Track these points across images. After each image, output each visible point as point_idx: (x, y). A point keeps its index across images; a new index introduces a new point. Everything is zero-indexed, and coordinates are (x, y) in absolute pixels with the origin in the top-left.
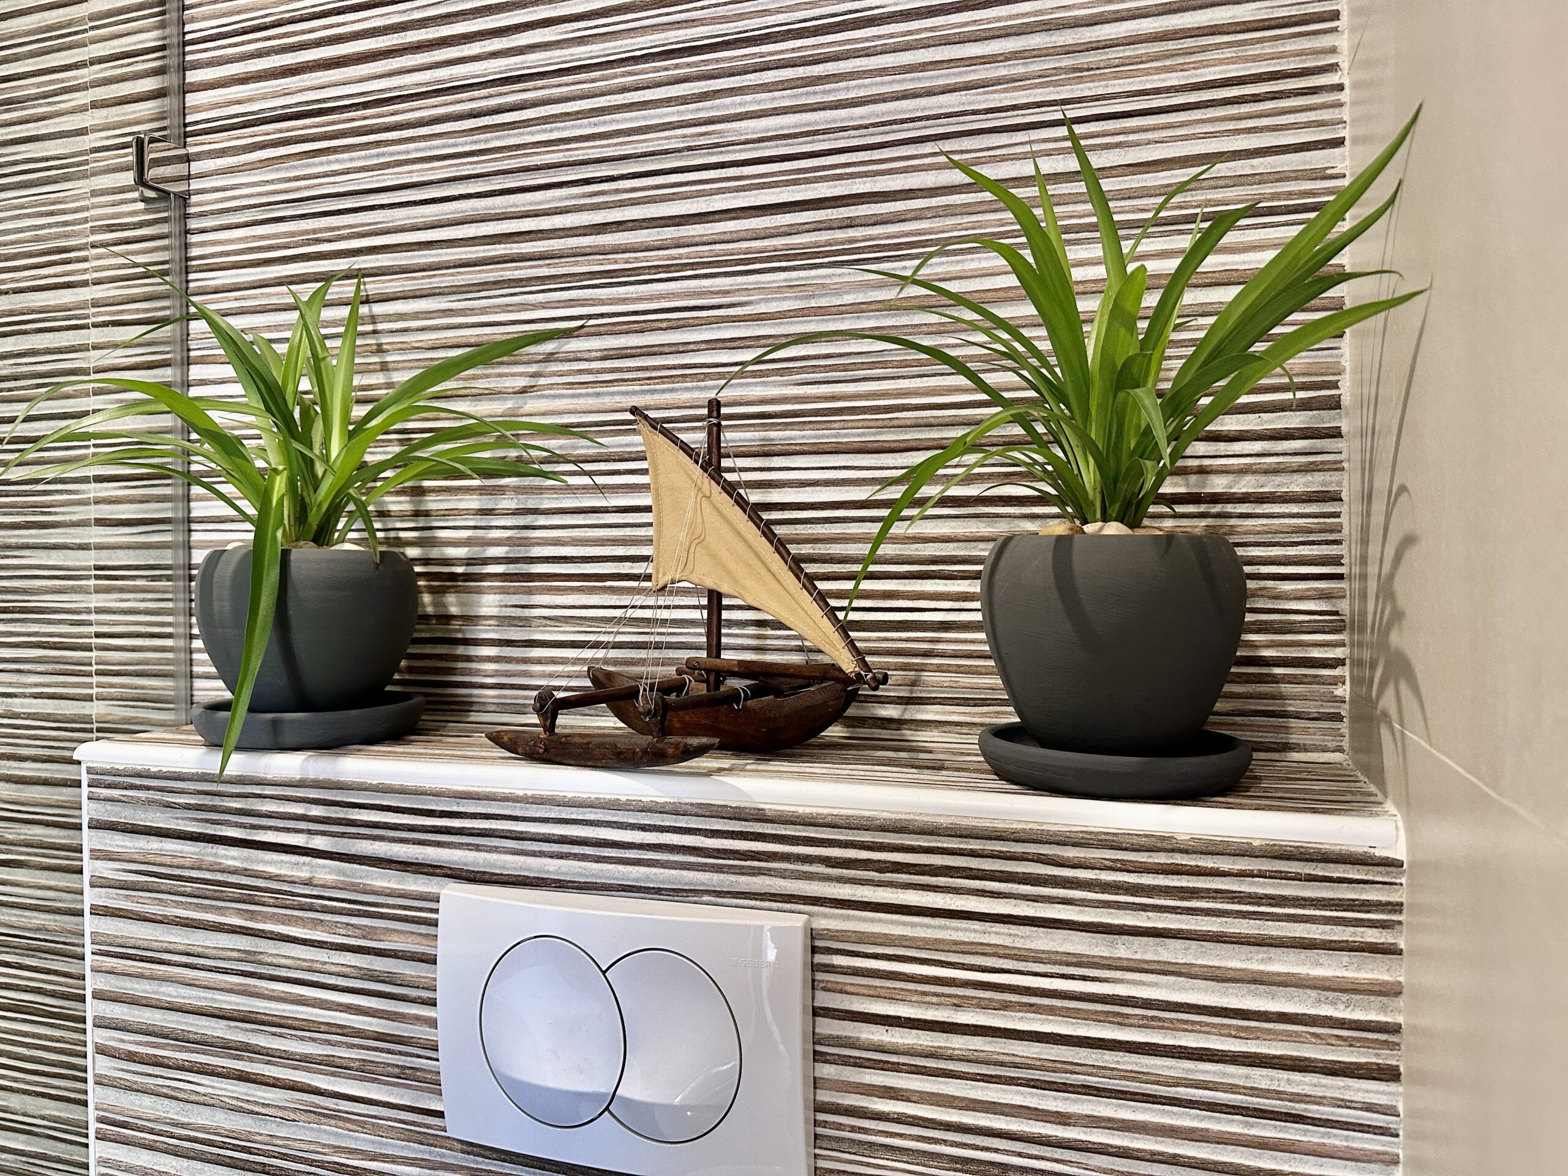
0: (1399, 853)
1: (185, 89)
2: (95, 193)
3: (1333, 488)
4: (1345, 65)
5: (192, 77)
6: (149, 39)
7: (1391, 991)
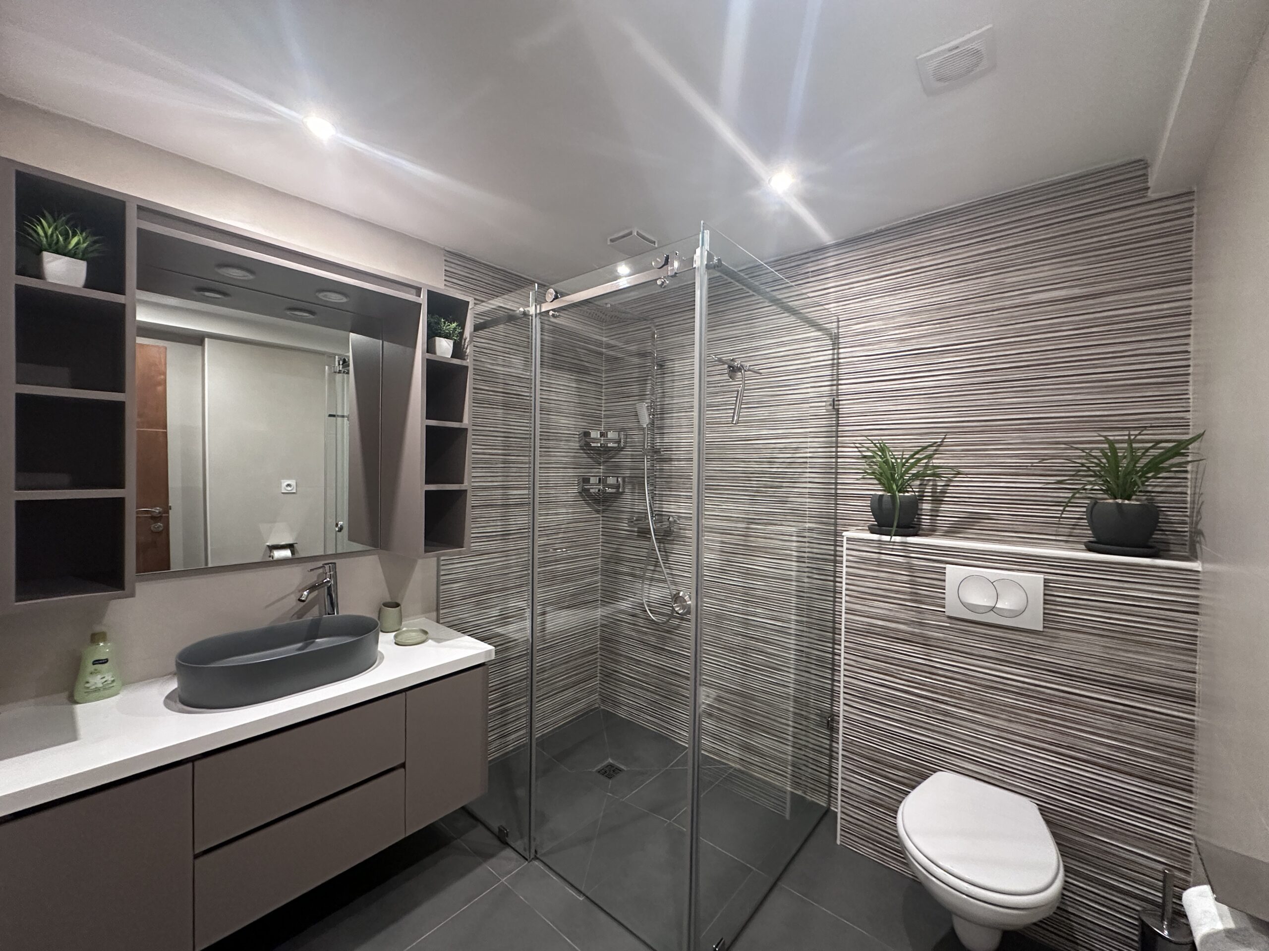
0: (1200, 569)
1: (838, 385)
2: (811, 407)
3: (1185, 491)
4: (1191, 393)
5: (840, 382)
6: (829, 373)
7: (1196, 597)
